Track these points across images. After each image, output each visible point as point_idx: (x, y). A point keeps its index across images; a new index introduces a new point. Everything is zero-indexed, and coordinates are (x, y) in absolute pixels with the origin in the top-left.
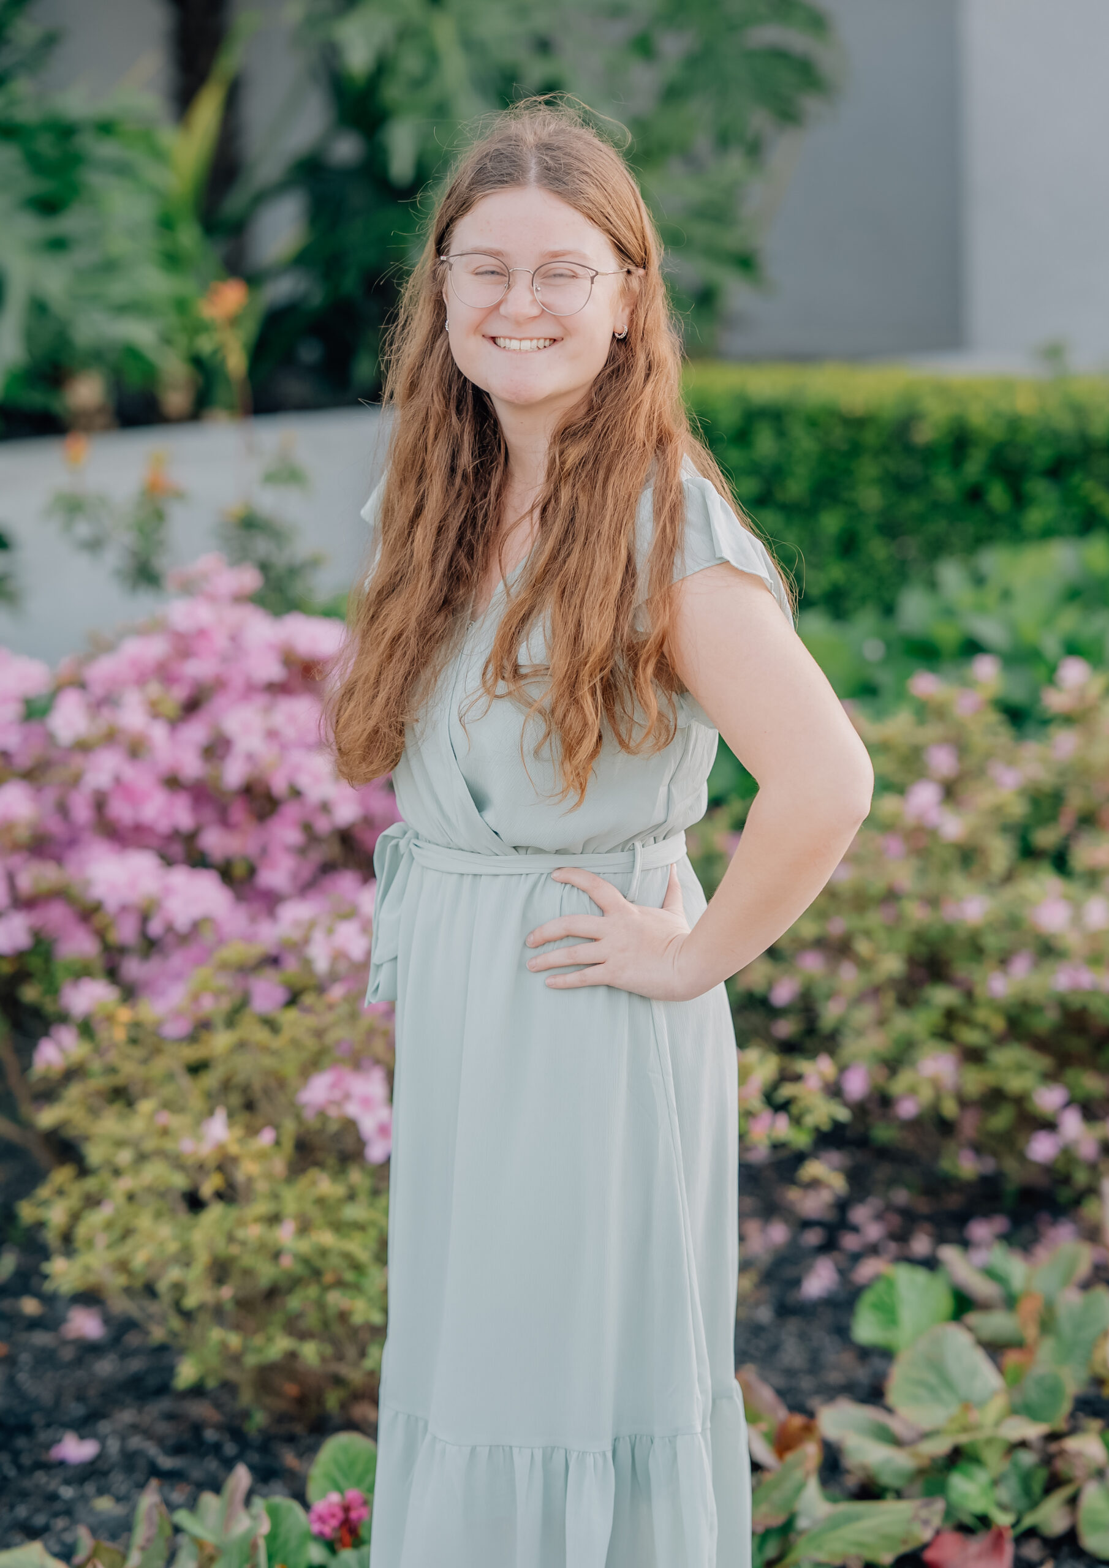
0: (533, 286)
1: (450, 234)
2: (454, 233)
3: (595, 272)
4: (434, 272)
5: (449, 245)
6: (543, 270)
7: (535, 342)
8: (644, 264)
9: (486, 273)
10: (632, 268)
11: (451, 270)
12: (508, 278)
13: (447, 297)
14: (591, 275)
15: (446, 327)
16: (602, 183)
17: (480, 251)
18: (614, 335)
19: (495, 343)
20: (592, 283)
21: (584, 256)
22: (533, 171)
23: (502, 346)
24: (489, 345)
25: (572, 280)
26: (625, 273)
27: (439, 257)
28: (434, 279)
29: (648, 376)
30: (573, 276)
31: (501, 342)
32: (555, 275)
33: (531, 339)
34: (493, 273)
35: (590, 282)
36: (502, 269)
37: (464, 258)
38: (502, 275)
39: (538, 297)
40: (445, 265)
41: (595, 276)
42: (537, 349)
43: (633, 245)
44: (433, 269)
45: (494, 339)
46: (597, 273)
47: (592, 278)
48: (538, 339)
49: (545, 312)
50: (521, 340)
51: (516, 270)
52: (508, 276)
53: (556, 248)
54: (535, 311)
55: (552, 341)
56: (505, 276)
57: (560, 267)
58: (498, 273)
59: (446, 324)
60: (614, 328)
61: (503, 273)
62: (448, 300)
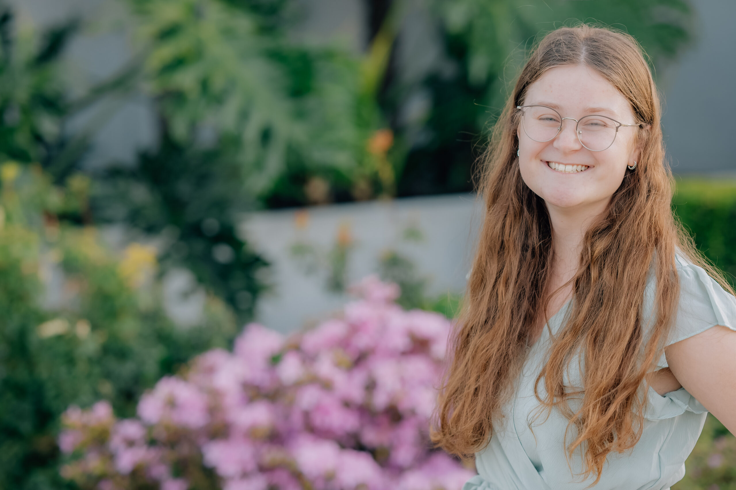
0: (577, 130)
1: (524, 93)
2: (527, 92)
3: (619, 124)
4: (512, 117)
5: (523, 100)
6: (584, 120)
7: (575, 167)
8: (651, 121)
9: (547, 119)
10: (643, 124)
11: (523, 115)
12: (560, 124)
13: (519, 134)
14: (617, 126)
15: (518, 153)
16: (629, 66)
17: (545, 105)
18: (627, 167)
19: (549, 166)
20: (617, 131)
21: (612, 113)
22: (583, 54)
23: (553, 168)
24: (545, 167)
25: (603, 127)
26: (638, 127)
27: (516, 107)
28: (512, 121)
29: (648, 196)
30: (604, 125)
31: (553, 165)
32: (592, 124)
33: (573, 165)
34: (551, 119)
35: (615, 131)
36: (557, 117)
37: (534, 109)
38: (557, 121)
39: (580, 137)
40: (520, 113)
41: (619, 127)
42: (576, 172)
43: (644, 108)
44: (512, 115)
45: (548, 163)
46: (621, 125)
47: (617, 128)
48: (578, 165)
49: (584, 148)
50: (566, 165)
51: (566, 119)
52: (560, 122)
53: (593, 105)
54: (577, 147)
55: (587, 167)
56: (559, 122)
57: (596, 119)
58: (555, 120)
59: (518, 152)
60: (628, 163)
61: (558, 120)
62: (520, 137)
